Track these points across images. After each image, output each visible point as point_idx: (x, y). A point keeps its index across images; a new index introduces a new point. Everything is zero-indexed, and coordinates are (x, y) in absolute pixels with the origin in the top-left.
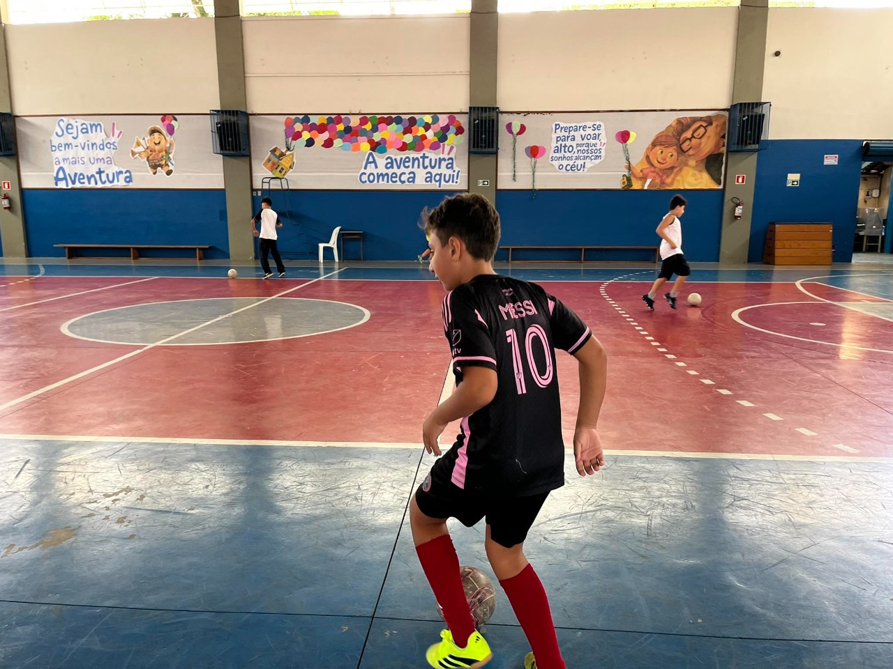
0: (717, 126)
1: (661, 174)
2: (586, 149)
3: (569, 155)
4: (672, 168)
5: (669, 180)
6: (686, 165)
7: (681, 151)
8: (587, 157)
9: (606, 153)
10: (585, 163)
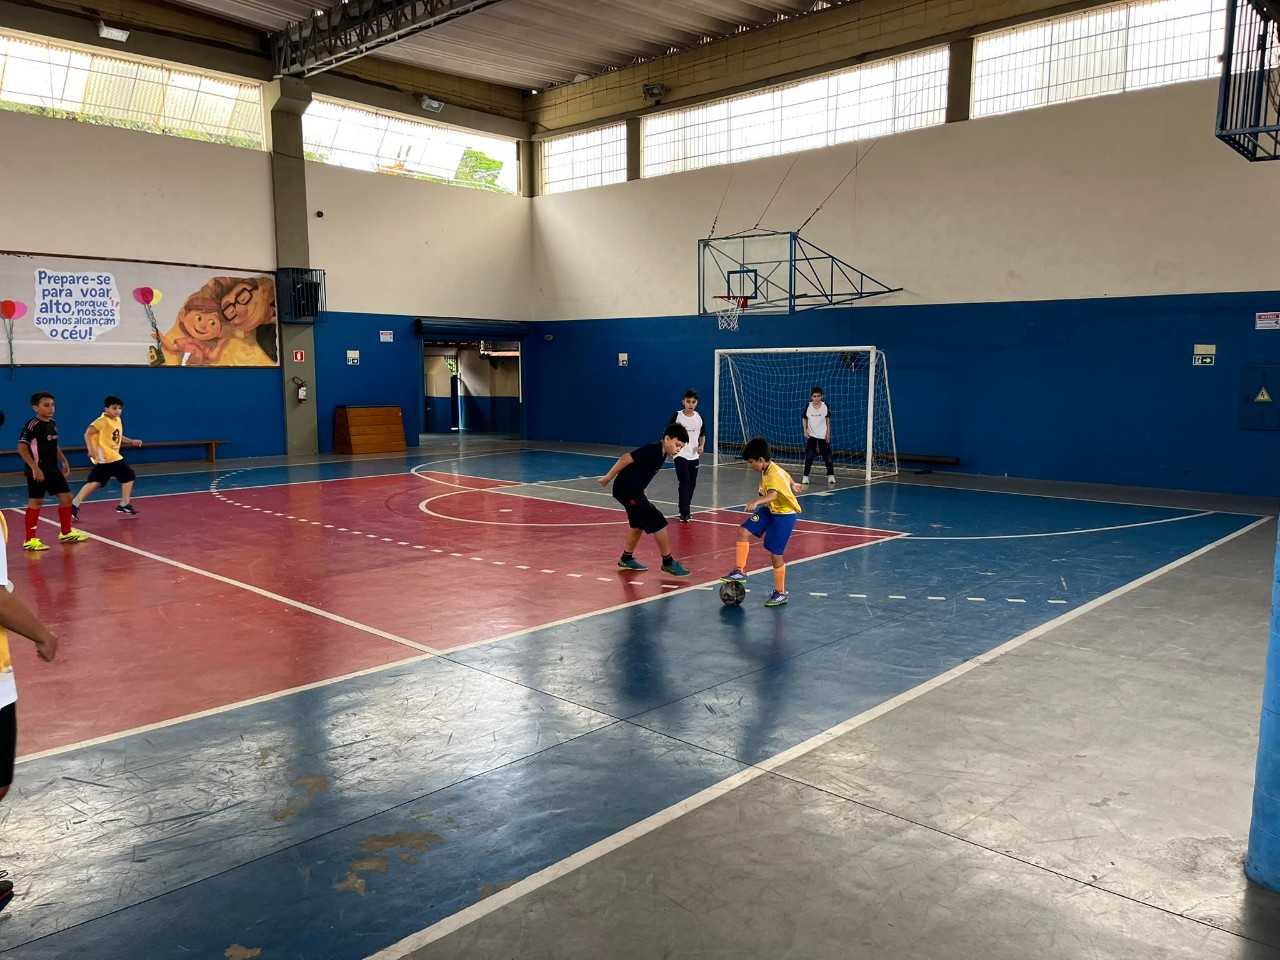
0: (264, 291)
1: (202, 347)
2: (91, 308)
3: (67, 316)
4: (216, 340)
5: (213, 355)
6: (233, 336)
7: (225, 319)
8: (93, 320)
9: (121, 316)
10: (91, 329)
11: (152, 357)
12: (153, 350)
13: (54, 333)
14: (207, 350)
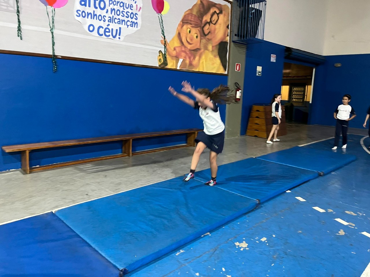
0: (225, 16)
2: (121, 9)
3: (103, 13)
4: (197, 50)
5: (195, 62)
7: (204, 35)
8: (122, 21)
9: (142, 21)
10: (120, 28)
11: (160, 59)
12: (161, 54)
13: (91, 28)
14: (192, 58)
